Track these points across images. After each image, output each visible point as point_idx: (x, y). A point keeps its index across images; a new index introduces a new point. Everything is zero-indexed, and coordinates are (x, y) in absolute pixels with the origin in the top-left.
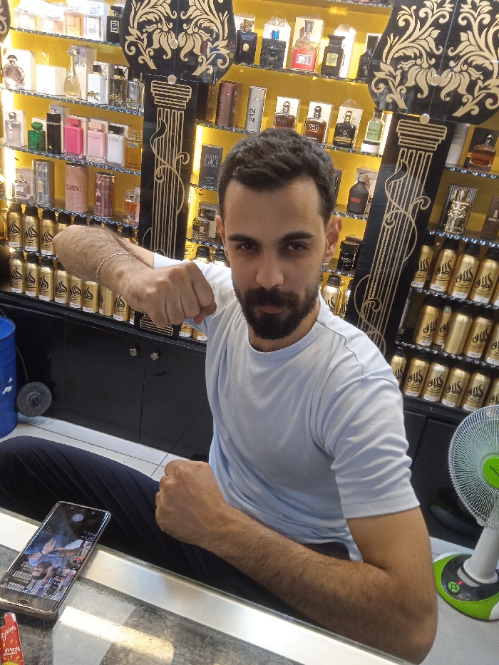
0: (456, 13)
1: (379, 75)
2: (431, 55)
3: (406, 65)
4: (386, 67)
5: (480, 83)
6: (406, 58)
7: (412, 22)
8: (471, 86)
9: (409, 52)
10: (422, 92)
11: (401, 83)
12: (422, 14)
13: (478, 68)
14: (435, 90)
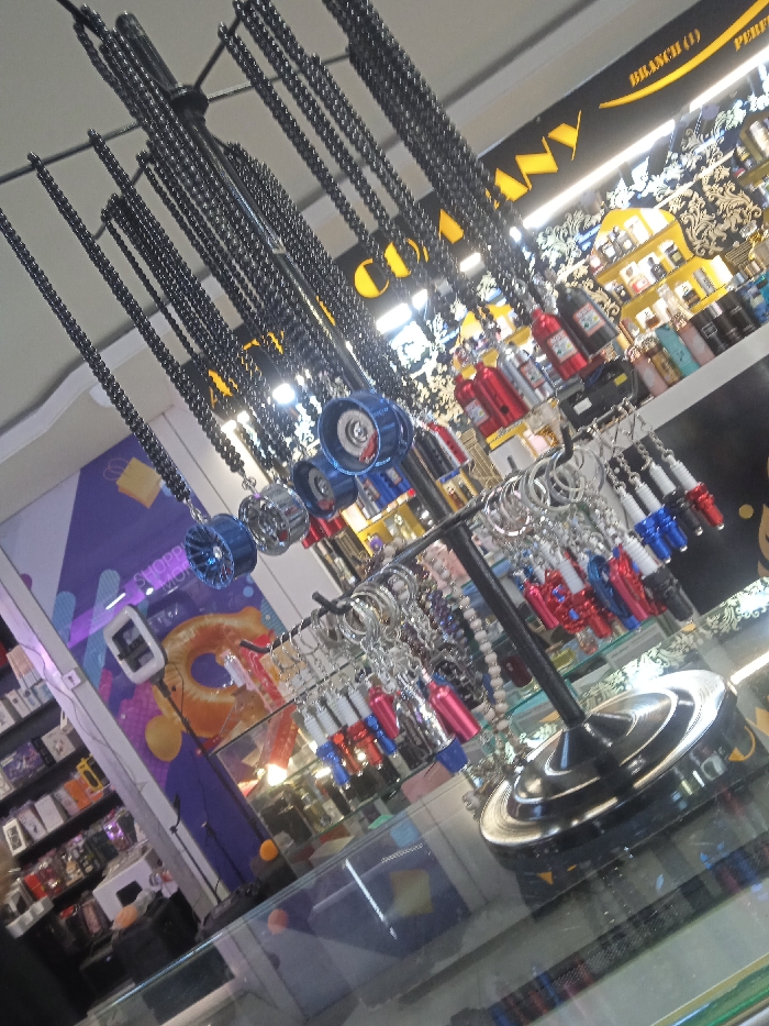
0: (706, 199)
1: (697, 248)
2: (712, 221)
3: (705, 234)
4: (697, 243)
5: (745, 212)
6: (702, 232)
7: (690, 217)
8: (742, 215)
9: (702, 228)
10: (722, 238)
11: (710, 241)
12: (691, 210)
13: (736, 208)
14: (728, 231)
